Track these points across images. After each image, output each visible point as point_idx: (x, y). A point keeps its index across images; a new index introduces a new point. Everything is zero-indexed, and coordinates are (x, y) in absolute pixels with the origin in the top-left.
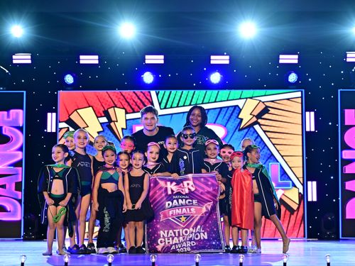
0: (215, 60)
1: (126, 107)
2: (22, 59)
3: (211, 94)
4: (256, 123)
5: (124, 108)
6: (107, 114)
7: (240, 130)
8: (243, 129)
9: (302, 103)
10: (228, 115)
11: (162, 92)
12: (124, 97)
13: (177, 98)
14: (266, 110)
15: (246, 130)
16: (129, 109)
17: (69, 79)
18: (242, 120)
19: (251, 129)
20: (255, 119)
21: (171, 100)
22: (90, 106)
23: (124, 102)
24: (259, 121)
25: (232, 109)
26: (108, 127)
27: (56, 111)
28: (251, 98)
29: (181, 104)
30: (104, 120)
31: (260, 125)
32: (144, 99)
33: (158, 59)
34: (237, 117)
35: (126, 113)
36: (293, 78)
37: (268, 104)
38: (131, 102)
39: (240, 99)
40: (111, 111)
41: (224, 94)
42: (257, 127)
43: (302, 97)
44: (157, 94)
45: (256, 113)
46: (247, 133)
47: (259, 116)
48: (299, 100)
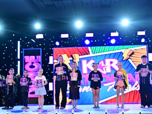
0: (113, 34)
1: (79, 53)
2: (40, 36)
3: (112, 47)
4: (129, 58)
5: (78, 54)
6: (72, 56)
7: (123, 61)
8: (124, 61)
9: (147, 50)
10: (118, 55)
11: (92, 47)
12: (78, 50)
13: (99, 49)
14: (133, 53)
15: (125, 61)
16: (80, 54)
17: (57, 43)
18: (123, 57)
19: (128, 61)
20: (129, 57)
21: (96, 50)
22: (65, 53)
23: (78, 52)
24: (131, 57)
25: (120, 53)
26: (72, 61)
27: (53, 56)
28: (127, 49)
29: (100, 52)
30: (71, 58)
31: (131, 59)
32: (86, 50)
33: (91, 35)
34: (122, 56)
35: (79, 56)
36: (143, 40)
37: (134, 51)
38: (81, 52)
39: (123, 49)
40: (73, 55)
41: (116, 47)
42: (129, 60)
43: (147, 48)
44: (91, 48)
45: (129, 54)
46: (126, 62)
47: (130, 55)
48: (146, 49)
